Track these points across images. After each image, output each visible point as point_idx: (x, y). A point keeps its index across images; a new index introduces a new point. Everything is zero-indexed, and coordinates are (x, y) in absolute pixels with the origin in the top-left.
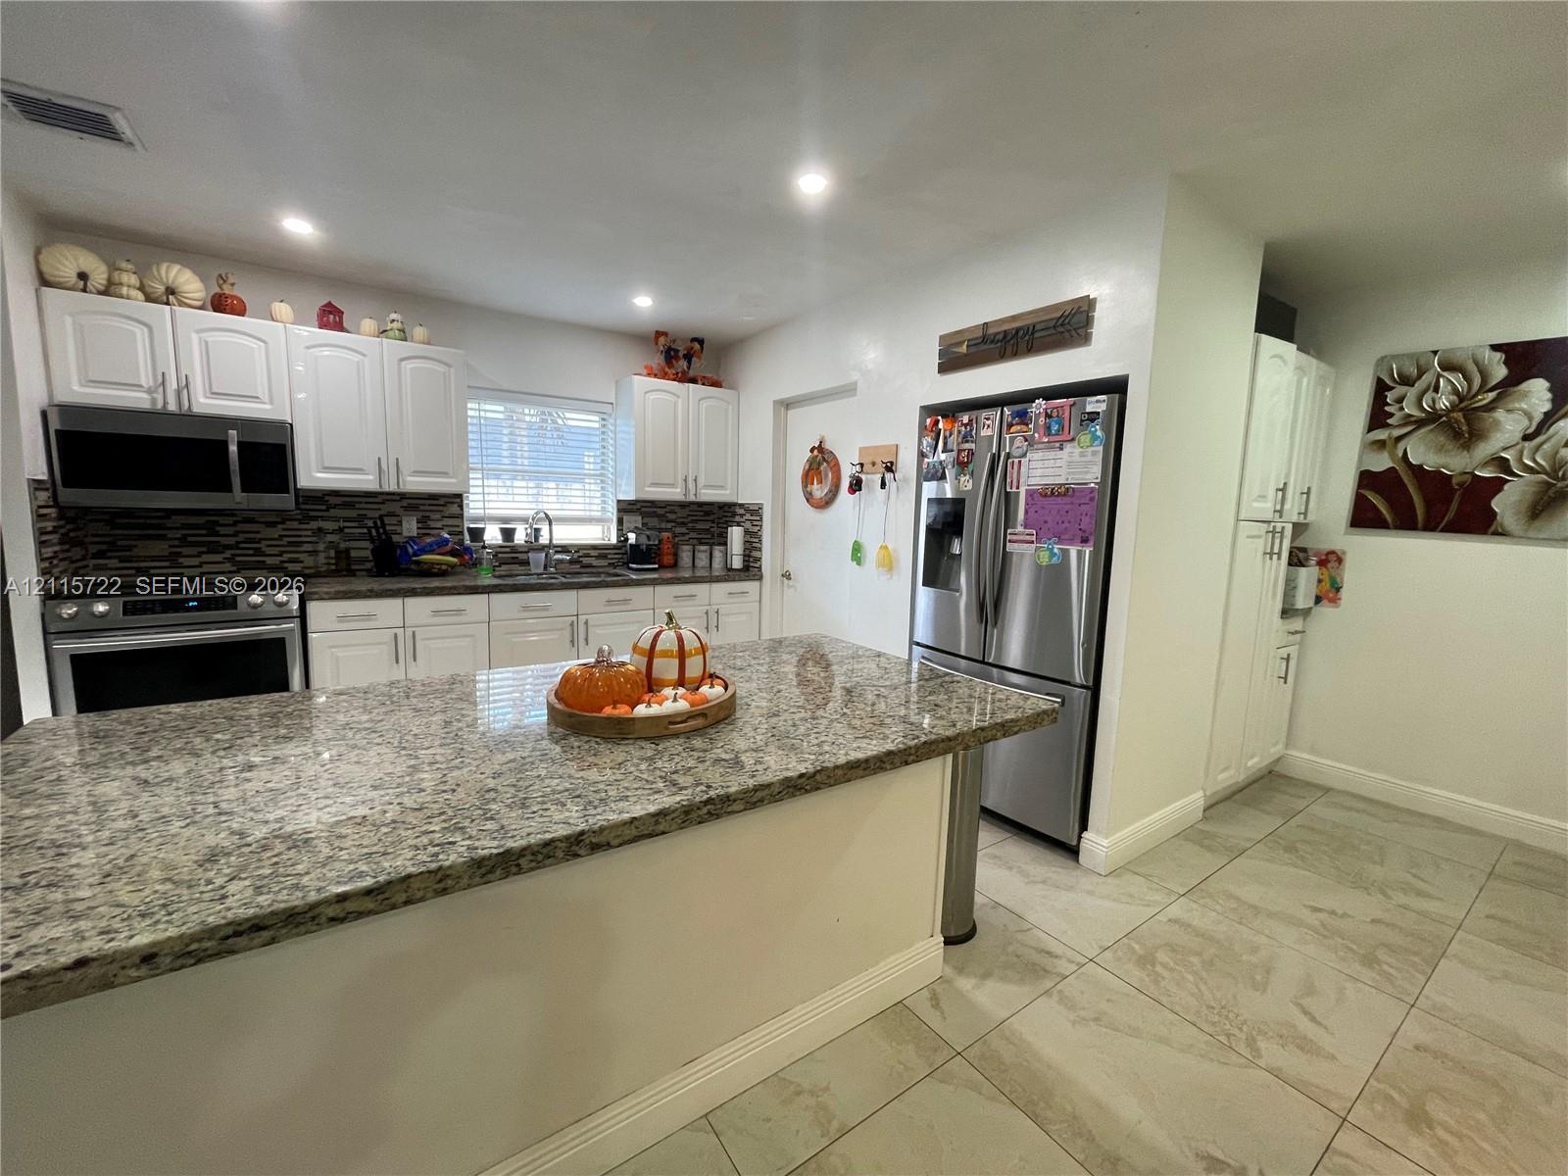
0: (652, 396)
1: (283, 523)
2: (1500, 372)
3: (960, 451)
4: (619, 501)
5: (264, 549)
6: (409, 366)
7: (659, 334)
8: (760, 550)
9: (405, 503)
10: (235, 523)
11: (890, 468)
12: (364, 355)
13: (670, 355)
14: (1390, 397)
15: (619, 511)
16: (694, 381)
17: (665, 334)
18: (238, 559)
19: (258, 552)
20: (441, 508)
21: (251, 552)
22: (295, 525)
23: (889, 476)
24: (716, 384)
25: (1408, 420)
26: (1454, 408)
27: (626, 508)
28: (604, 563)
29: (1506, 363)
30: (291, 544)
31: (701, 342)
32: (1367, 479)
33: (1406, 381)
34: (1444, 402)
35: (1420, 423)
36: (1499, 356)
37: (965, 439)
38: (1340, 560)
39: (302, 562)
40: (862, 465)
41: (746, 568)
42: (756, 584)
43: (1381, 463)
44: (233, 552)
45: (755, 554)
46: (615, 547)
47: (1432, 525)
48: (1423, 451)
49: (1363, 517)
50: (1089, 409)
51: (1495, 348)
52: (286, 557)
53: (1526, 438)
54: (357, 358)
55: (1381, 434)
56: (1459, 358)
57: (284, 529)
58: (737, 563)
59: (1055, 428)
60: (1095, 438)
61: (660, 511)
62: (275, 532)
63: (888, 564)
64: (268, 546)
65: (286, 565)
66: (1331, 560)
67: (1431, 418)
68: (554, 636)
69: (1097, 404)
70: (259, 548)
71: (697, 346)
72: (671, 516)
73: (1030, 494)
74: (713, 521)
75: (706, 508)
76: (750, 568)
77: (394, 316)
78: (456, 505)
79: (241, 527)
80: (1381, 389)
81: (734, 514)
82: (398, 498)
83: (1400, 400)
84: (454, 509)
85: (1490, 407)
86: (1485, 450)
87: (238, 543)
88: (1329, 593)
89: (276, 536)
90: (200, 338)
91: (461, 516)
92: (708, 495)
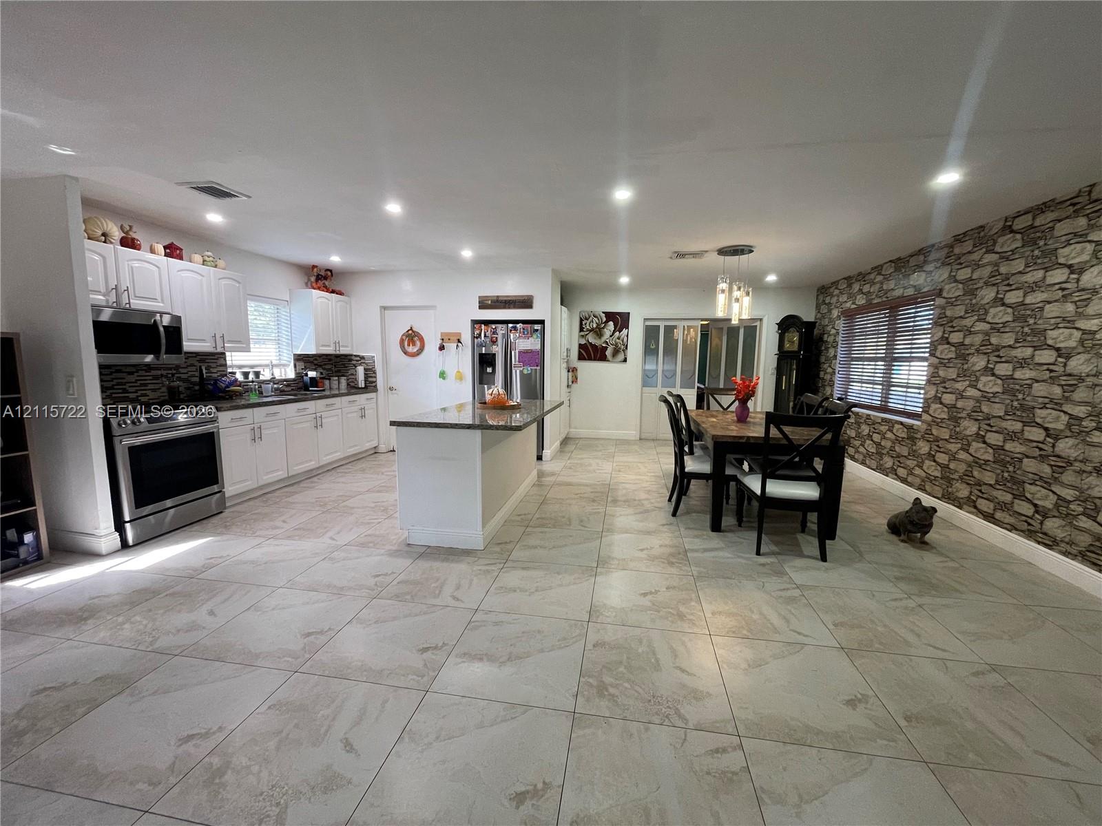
0: (320, 300)
1: (137, 372)
2: (604, 319)
3: (492, 338)
4: (294, 355)
5: (128, 388)
6: (223, 283)
7: (314, 267)
8: (375, 377)
9: (198, 358)
10: (111, 373)
11: (459, 341)
12: (203, 276)
13: (319, 278)
14: (584, 323)
15: (295, 360)
16: (333, 292)
17: (316, 267)
18: (114, 395)
19: (125, 391)
20: (215, 361)
21: (120, 391)
22: (143, 373)
23: (459, 344)
24: (340, 293)
25: (588, 330)
26: (597, 327)
27: (299, 358)
28: (289, 389)
29: (606, 317)
30: (142, 385)
31: (331, 271)
32: (581, 346)
33: (587, 319)
34: (595, 326)
35: (590, 331)
36: (604, 315)
37: (494, 333)
38: (577, 370)
39: (148, 396)
40: (443, 339)
41: (366, 387)
42: (375, 393)
43: (583, 342)
44: (111, 391)
45: (370, 379)
46: (294, 380)
47: (595, 360)
48: (592, 339)
49: (581, 358)
50: (536, 328)
51: (603, 312)
52: (140, 393)
53: (611, 336)
54: (200, 278)
55: (582, 333)
56: (597, 314)
57: (138, 376)
58: (362, 384)
59: (526, 333)
60: (537, 336)
61: (311, 359)
62: (132, 378)
63: (460, 377)
64: (130, 387)
65: (140, 398)
66: (574, 370)
67: (592, 330)
68: (308, 424)
69: (537, 327)
70: (125, 389)
71: (329, 273)
72: (316, 362)
73: (520, 352)
74: (332, 364)
75: (329, 357)
76: (370, 386)
77: (209, 254)
78: (222, 359)
79: (114, 375)
80: (581, 320)
81: (351, 360)
82: (194, 355)
83: (586, 324)
84: (222, 361)
85: (603, 328)
86: (604, 339)
87: (113, 385)
88: (575, 380)
89: (134, 381)
90: (128, 264)
91: (225, 365)
92: (344, 351)
